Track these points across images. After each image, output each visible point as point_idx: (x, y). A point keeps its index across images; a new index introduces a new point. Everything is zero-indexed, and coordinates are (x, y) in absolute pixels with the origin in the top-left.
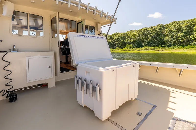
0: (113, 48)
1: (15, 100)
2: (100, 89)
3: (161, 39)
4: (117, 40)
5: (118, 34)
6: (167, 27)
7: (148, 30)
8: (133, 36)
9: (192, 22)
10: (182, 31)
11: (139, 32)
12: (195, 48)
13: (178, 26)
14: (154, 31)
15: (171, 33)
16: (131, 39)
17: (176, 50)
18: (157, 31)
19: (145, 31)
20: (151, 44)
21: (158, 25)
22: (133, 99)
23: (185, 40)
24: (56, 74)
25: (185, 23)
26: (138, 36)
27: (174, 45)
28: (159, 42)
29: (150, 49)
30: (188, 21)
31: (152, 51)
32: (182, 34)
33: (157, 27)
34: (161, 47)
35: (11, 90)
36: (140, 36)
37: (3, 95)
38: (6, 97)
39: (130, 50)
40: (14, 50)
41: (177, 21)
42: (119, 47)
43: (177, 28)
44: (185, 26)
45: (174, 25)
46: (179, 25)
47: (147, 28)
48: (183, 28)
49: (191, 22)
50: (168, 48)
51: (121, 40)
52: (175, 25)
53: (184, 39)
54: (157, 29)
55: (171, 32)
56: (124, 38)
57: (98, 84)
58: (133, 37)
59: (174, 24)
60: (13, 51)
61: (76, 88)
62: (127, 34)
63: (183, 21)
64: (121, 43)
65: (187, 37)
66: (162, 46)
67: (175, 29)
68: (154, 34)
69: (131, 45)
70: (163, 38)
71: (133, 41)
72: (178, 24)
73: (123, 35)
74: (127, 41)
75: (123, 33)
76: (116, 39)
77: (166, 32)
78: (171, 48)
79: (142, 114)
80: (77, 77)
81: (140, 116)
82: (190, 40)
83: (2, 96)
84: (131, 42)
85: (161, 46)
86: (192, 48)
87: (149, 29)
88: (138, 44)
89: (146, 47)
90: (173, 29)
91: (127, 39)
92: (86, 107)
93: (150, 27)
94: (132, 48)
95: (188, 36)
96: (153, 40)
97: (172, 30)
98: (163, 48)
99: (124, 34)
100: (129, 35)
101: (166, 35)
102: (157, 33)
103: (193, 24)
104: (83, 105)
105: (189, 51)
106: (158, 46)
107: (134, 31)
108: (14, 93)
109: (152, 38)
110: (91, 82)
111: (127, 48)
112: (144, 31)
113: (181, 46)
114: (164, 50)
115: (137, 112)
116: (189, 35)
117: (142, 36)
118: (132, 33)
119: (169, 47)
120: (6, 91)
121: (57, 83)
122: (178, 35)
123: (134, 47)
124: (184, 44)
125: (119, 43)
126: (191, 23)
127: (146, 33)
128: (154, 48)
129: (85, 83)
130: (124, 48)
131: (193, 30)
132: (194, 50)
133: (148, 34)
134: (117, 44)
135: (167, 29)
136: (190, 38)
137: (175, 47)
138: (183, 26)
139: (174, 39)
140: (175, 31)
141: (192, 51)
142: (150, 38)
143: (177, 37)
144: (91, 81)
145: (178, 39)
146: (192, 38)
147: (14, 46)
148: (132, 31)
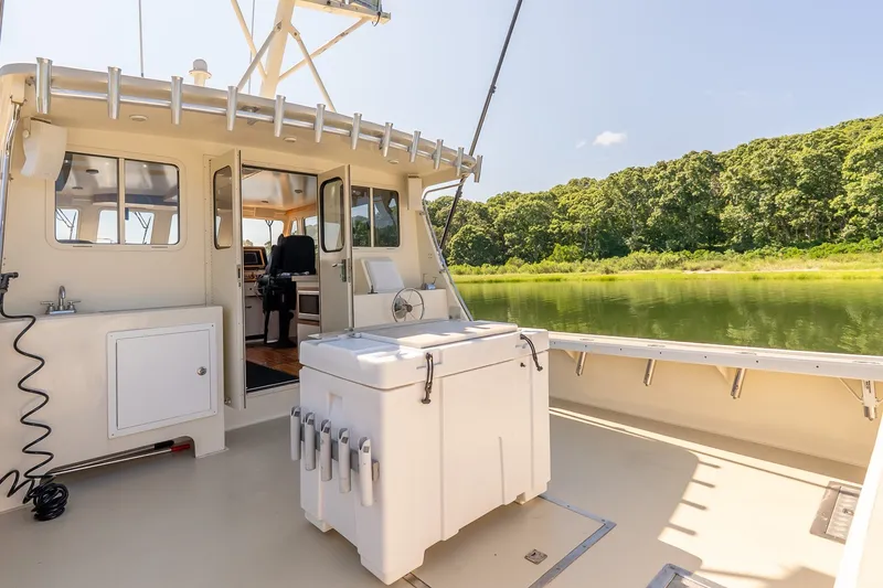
0: (494, 263)
1: (60, 511)
2: (374, 461)
3: (705, 214)
4: (514, 224)
5: (515, 196)
6: (728, 162)
7: (646, 177)
8: (580, 206)
9: (832, 139)
10: (793, 178)
11: (605, 186)
12: (854, 252)
13: (775, 160)
14: (672, 184)
15: (745, 191)
16: (573, 219)
17: (772, 262)
18: (683, 180)
19: (634, 182)
20: (665, 238)
21: (686, 156)
22: (528, 498)
23: (809, 218)
24: (228, 398)
25: (803, 146)
26: (602, 204)
27: (764, 241)
28: (696, 228)
29: (658, 261)
30: (816, 139)
31: (666, 270)
32: (795, 192)
33: (683, 164)
34: (706, 254)
35: (42, 471)
36: (611, 203)
37: (12, 492)
38: (25, 501)
39: (571, 271)
40: (61, 305)
41: (770, 137)
42: (522, 256)
43: (768, 168)
44: (805, 160)
45: (756, 153)
46: (777, 156)
47: (641, 170)
48: (795, 167)
49: (828, 141)
50: (739, 255)
51: (529, 224)
52: (760, 156)
53: (806, 217)
54: (687, 173)
55: (747, 184)
56: (542, 215)
57: (367, 444)
58: (581, 210)
59: (757, 150)
60: (59, 310)
61: (294, 456)
62: (554, 196)
63: (795, 134)
64: (528, 239)
65: (818, 207)
66: (710, 249)
67: (763, 173)
68: (671, 196)
69: (574, 248)
70: (714, 213)
71: (584, 230)
72: (774, 151)
73: (535, 202)
74: (554, 229)
75: (536, 192)
76: (505, 222)
77: (725, 184)
78: (752, 257)
79: (545, 556)
80: (298, 414)
81: (536, 563)
82: (833, 220)
83: (9, 496)
84: (575, 230)
85: (706, 248)
86: (841, 255)
87: (650, 175)
88: (607, 242)
89: (640, 254)
90: (755, 174)
91: (554, 221)
92: (332, 533)
93: (654, 164)
94: (581, 261)
95: (821, 203)
96: (671, 223)
97: (751, 175)
98: (716, 259)
99: (540, 198)
100: (563, 201)
101: (727, 197)
102: (685, 189)
103: (837, 150)
104: (324, 525)
105: (827, 268)
106: (691, 247)
107: (586, 182)
108: (56, 482)
109: (663, 212)
110: (345, 435)
111: (558, 261)
112: (629, 185)
113: (792, 245)
114: (719, 267)
115: (529, 550)
116: (823, 196)
117: (621, 206)
118: (576, 191)
119: (742, 252)
120: (26, 475)
121: (232, 438)
122: (777, 198)
123: (589, 257)
124: (807, 238)
125: (520, 241)
126: (830, 143)
127: (637, 192)
128: (676, 257)
129: (324, 437)
130: (545, 263)
131: (840, 174)
132: (851, 264)
133: (649, 197)
134: (513, 242)
135: (730, 174)
136: (830, 210)
137: (768, 251)
138: (797, 157)
139: (760, 216)
140: (762, 179)
141: (839, 268)
142: (657, 212)
143: (773, 208)
144: (346, 430)
145: (777, 214)
146: (837, 211)
147: (62, 290)
148: (575, 182)
